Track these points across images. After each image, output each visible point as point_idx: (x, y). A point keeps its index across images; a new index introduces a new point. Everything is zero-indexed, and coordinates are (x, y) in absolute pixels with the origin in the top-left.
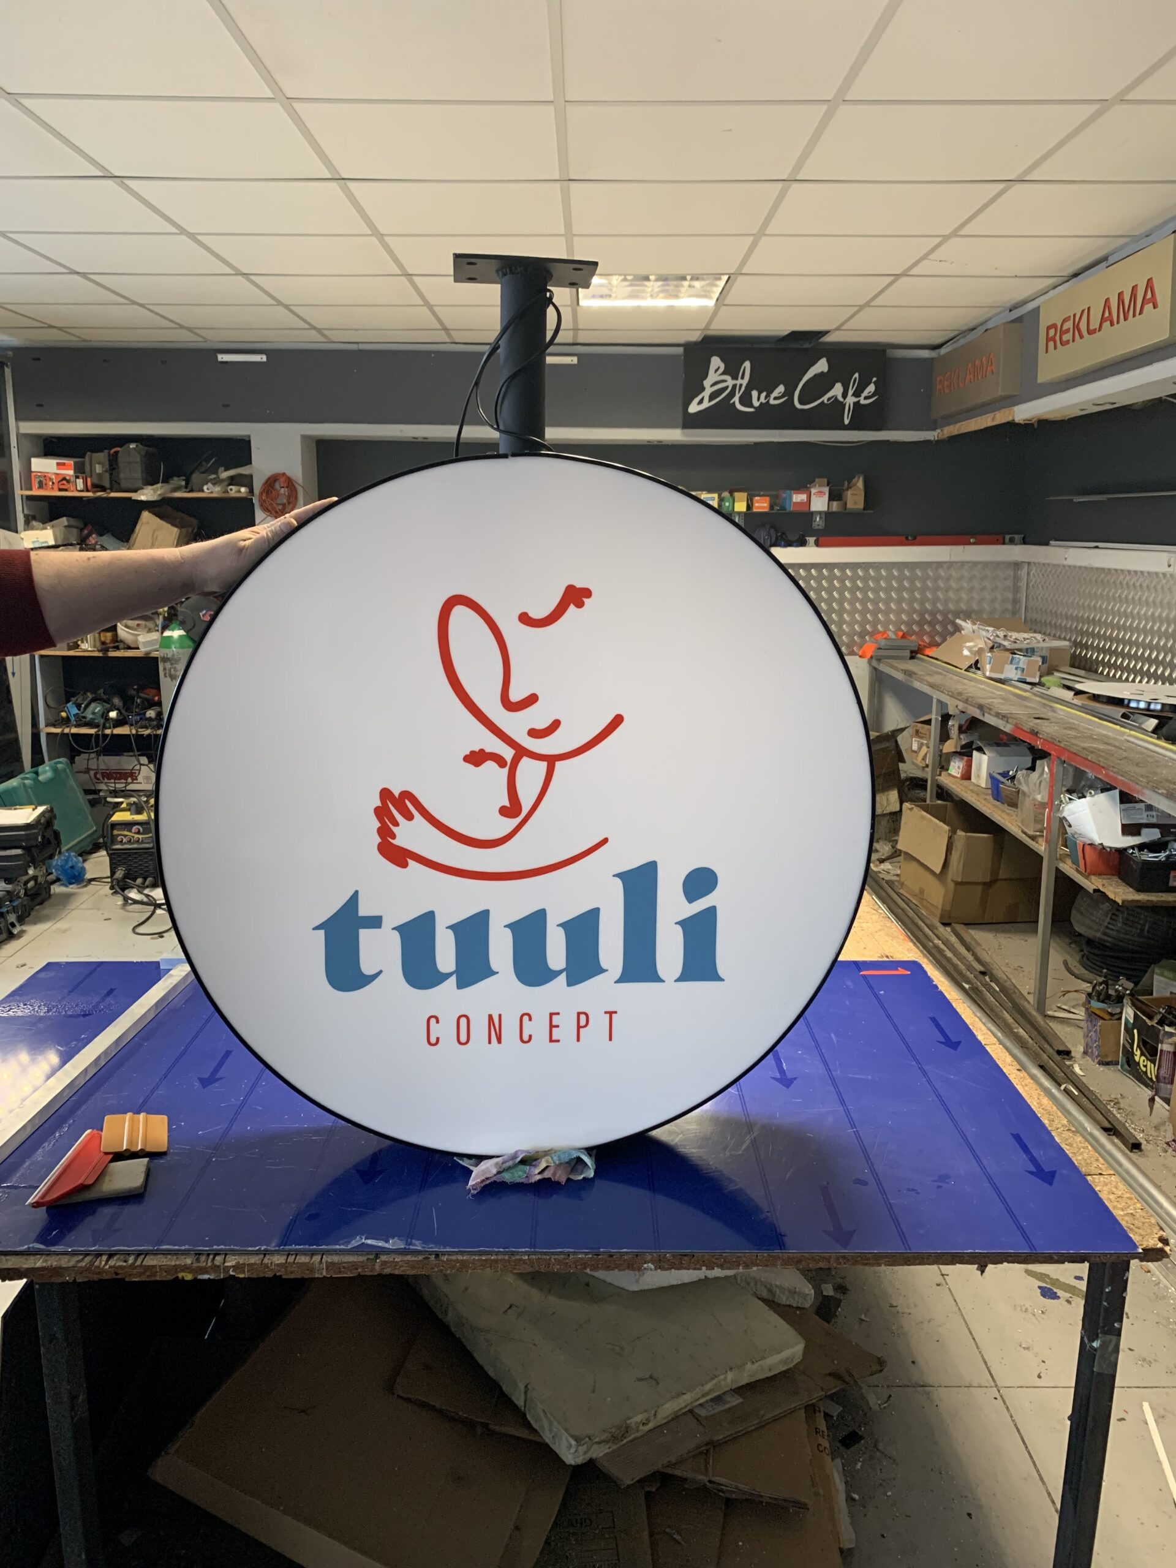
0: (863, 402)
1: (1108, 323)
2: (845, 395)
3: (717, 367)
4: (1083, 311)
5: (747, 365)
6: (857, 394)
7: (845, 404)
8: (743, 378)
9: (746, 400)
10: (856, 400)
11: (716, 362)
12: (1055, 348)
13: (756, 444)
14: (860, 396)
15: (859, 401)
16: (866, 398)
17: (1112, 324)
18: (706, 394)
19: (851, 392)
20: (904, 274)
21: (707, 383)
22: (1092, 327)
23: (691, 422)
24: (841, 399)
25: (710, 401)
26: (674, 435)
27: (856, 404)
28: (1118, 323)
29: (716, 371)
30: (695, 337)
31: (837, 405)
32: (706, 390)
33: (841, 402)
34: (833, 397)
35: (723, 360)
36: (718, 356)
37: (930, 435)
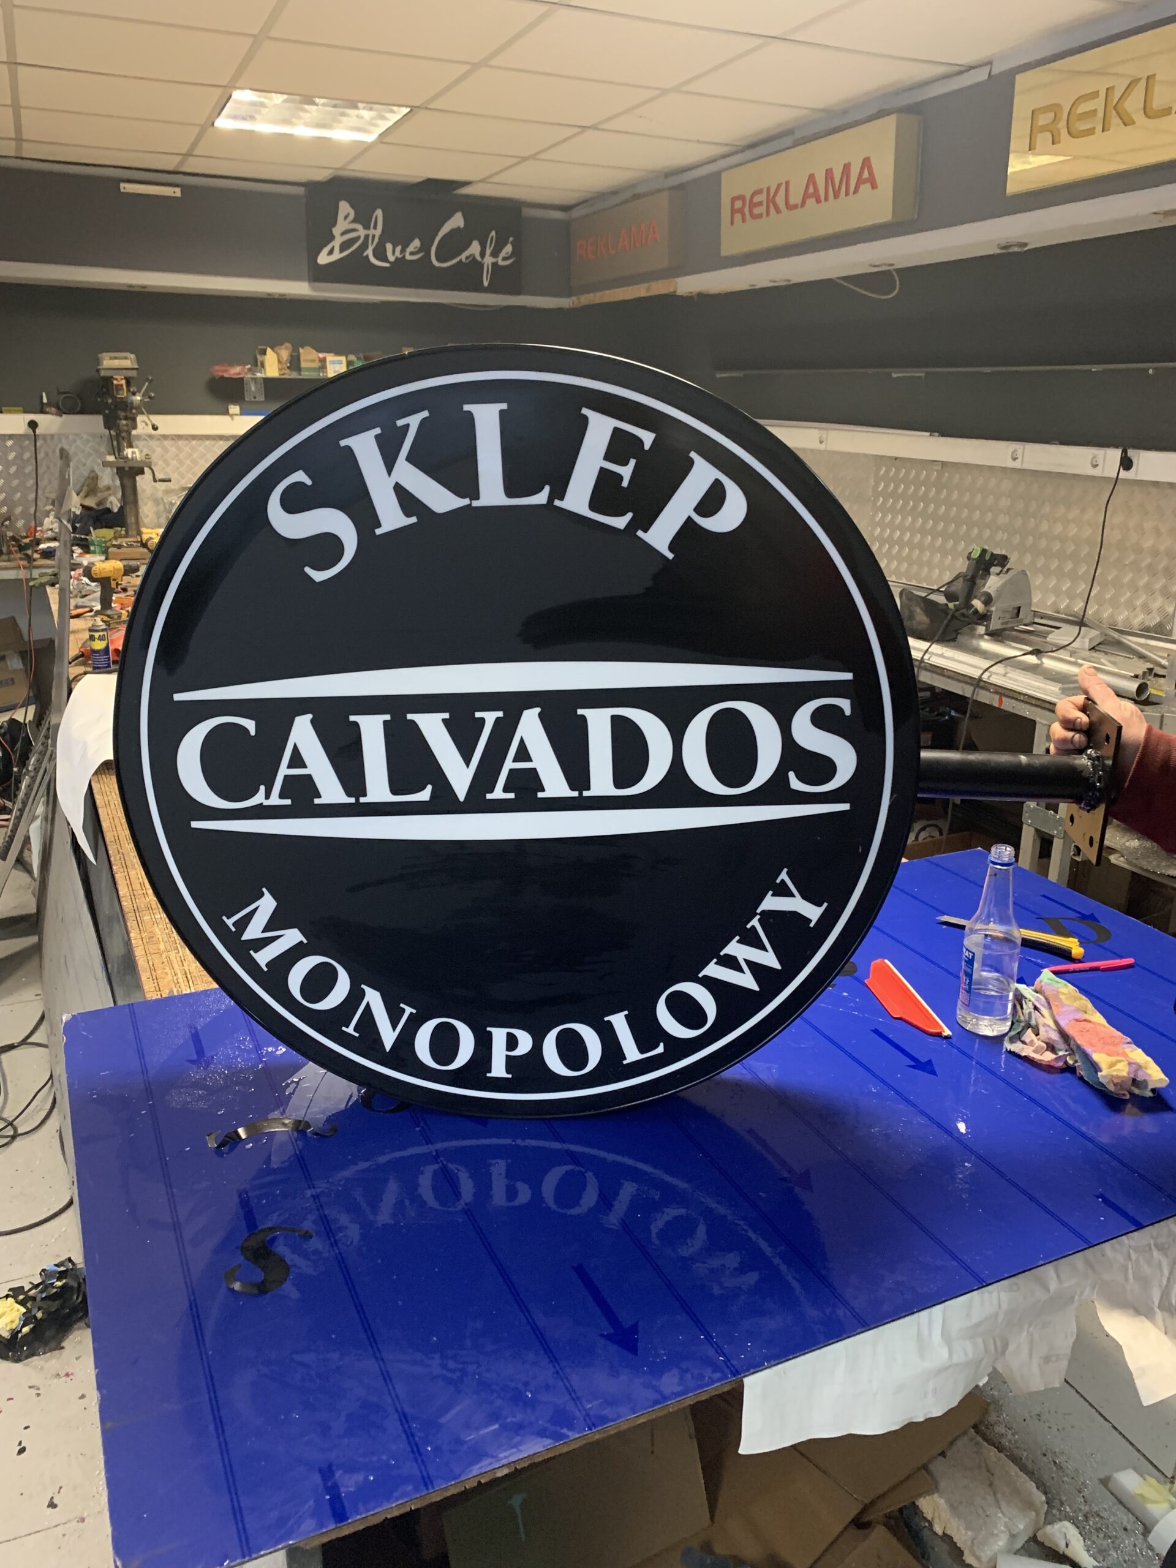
0: (501, 263)
1: (813, 200)
2: (483, 255)
3: (346, 214)
4: (779, 186)
5: (379, 213)
6: (495, 254)
7: (483, 265)
8: (375, 228)
9: (380, 254)
10: (494, 260)
11: (345, 208)
12: (744, 220)
14: (498, 257)
15: (497, 262)
16: (504, 259)
17: (818, 201)
18: (336, 243)
19: (488, 252)
20: (594, 127)
21: (337, 231)
22: (792, 201)
23: (319, 275)
24: (479, 258)
25: (342, 250)
26: (300, 289)
27: (495, 265)
28: (826, 199)
29: (346, 217)
30: (321, 175)
31: (475, 265)
32: (336, 239)
33: (480, 263)
34: (471, 255)
35: (352, 206)
36: (345, 200)
37: (565, 303)
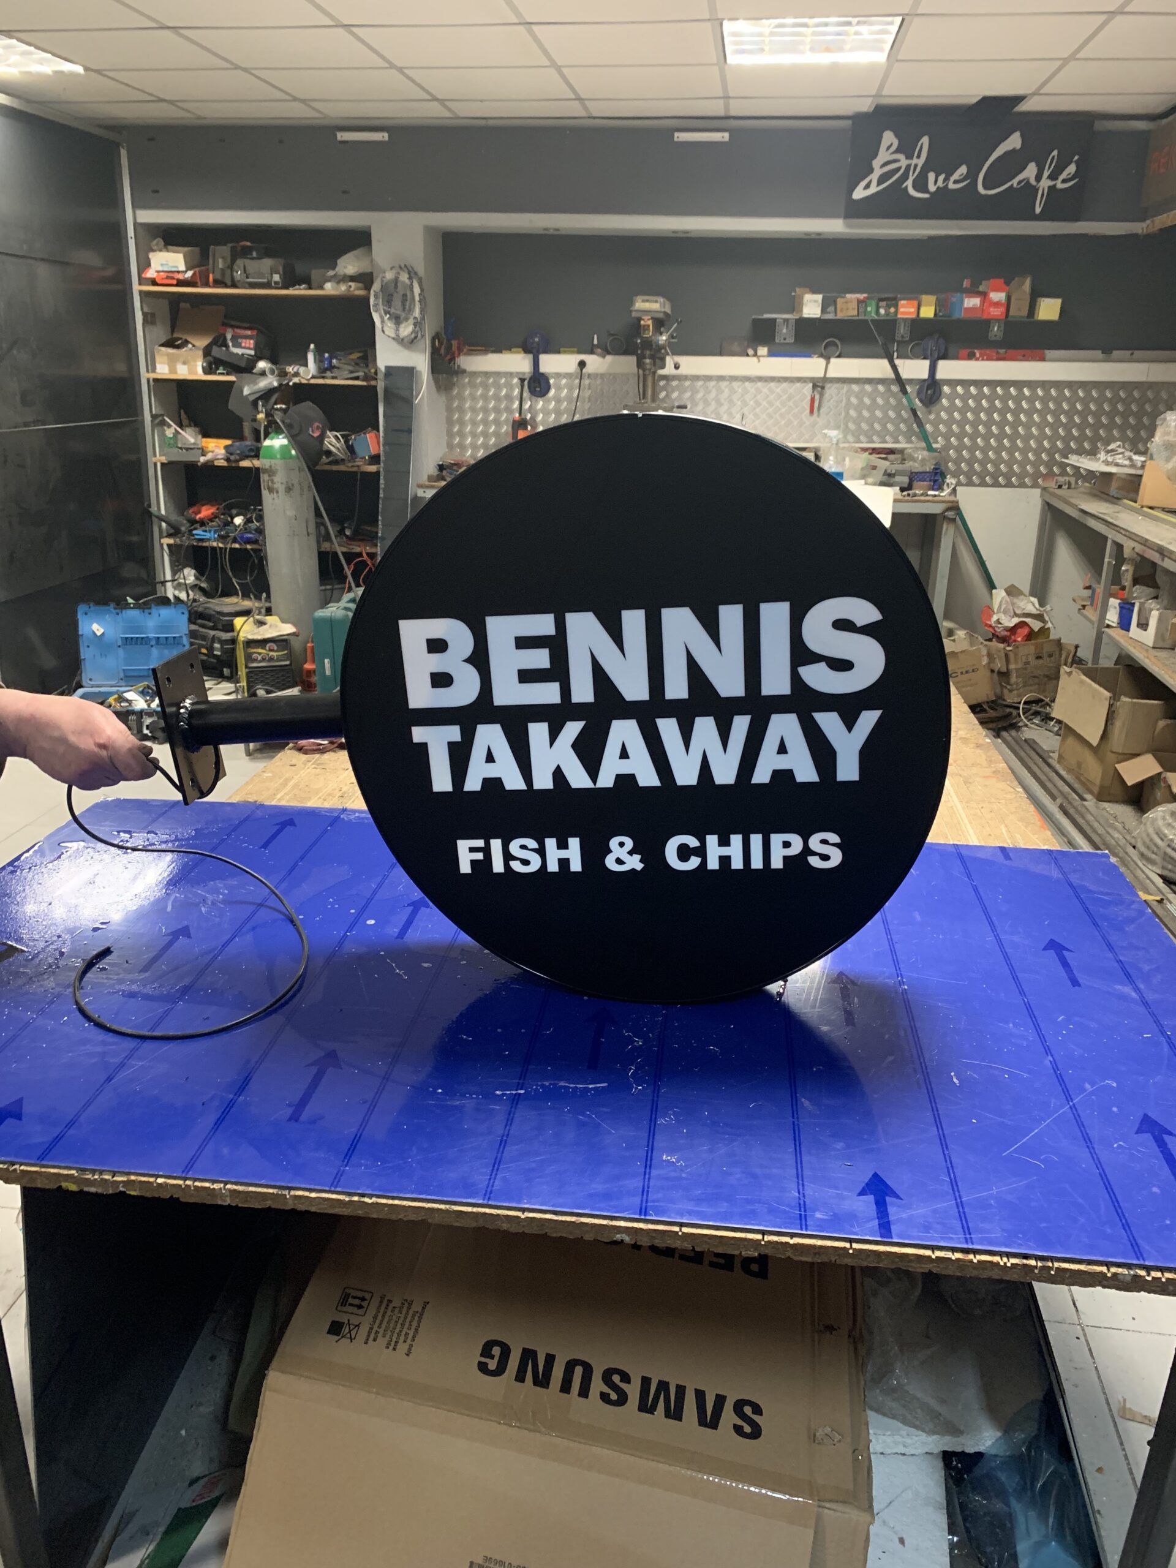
0: (1060, 186)
2: (1038, 178)
3: (889, 144)
5: (925, 140)
6: (1053, 177)
7: (1037, 190)
8: (919, 157)
9: (921, 184)
10: (1051, 183)
11: (889, 138)
13: (931, 238)
14: (1057, 179)
15: (1055, 186)
16: (1064, 181)
18: (874, 177)
19: (1046, 174)
20: (1119, 12)
21: (876, 163)
23: (856, 211)
24: (1033, 182)
25: (879, 184)
26: (834, 226)
27: (1052, 189)
29: (888, 148)
30: (865, 106)
31: (1029, 190)
32: (875, 172)
33: (1034, 187)
34: (1024, 180)
35: (896, 136)
36: (891, 130)
37: (1138, 228)
